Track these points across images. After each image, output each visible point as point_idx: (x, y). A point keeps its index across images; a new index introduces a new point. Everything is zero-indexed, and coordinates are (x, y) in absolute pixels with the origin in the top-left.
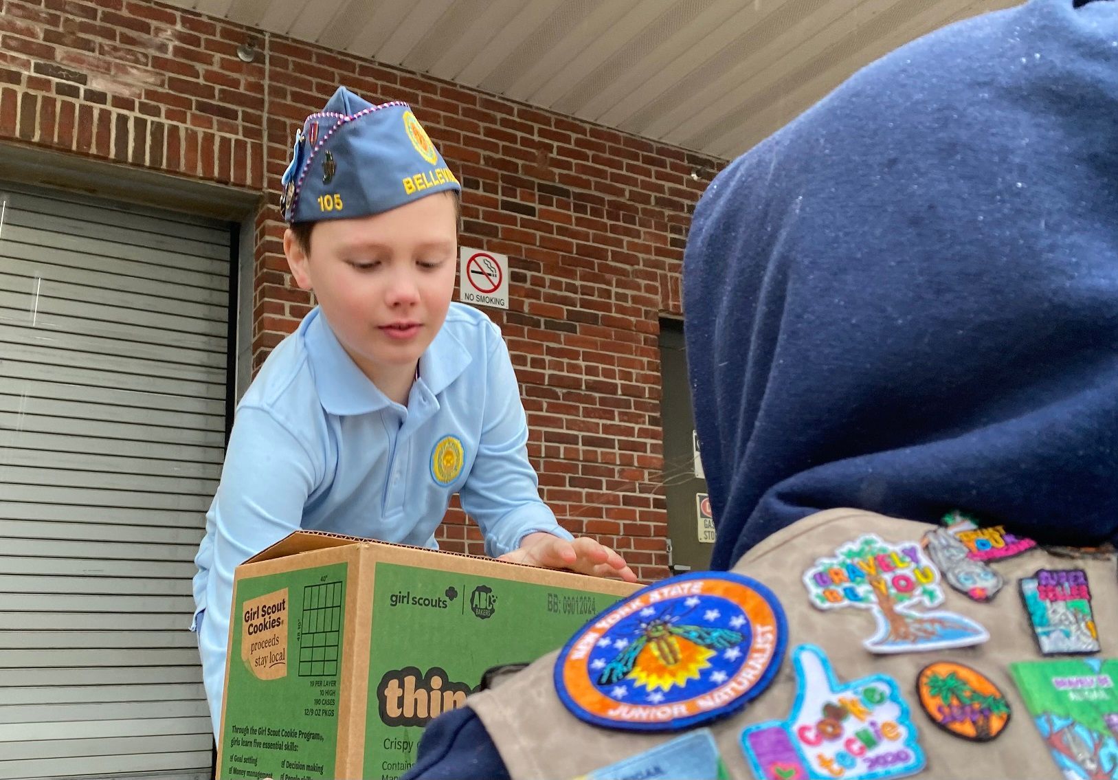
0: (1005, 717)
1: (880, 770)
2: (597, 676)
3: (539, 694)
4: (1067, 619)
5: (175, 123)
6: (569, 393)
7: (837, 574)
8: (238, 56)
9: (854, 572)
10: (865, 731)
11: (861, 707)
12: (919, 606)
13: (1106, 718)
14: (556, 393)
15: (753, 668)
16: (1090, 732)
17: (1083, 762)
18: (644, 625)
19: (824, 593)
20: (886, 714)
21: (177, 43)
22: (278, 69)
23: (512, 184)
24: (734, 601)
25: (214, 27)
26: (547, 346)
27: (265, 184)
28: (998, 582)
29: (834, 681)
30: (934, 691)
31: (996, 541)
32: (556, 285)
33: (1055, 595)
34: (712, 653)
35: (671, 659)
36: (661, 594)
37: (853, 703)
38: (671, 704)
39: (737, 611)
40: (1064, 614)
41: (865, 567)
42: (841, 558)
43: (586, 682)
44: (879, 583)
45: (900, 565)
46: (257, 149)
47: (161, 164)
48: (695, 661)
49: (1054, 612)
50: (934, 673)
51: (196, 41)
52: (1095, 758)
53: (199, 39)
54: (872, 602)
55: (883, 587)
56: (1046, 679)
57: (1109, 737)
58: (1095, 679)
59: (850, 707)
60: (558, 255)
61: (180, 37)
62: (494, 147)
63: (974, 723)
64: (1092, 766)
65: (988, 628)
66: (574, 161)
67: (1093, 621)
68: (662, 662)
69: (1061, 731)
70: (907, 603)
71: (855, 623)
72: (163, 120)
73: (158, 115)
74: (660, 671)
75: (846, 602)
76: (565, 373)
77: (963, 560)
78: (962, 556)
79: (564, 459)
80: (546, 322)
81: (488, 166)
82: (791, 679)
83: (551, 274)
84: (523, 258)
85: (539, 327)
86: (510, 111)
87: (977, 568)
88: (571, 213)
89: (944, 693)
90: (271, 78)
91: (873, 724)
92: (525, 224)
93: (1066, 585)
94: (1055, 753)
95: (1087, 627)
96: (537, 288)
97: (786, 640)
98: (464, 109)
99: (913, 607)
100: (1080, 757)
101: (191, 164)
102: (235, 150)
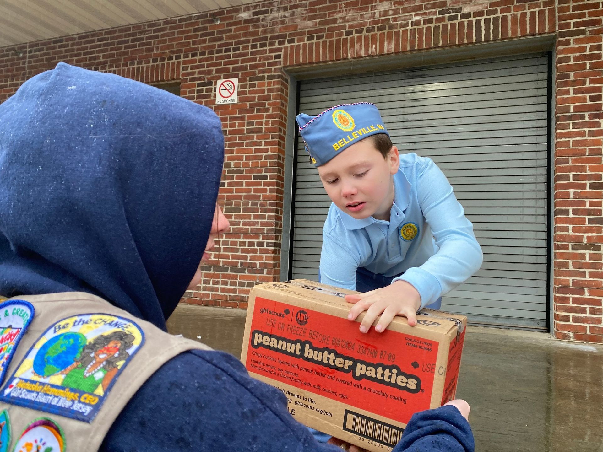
5: (505, 14)
27: (557, 29)
46: (552, 12)
47: (499, 37)
72: (499, 15)
73: (496, 13)
101: (514, 32)
102: (537, 17)
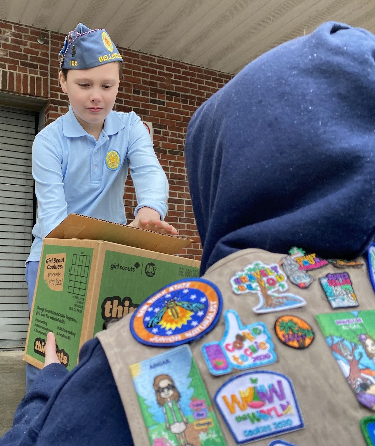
0: (312, 338)
1: (258, 362)
2: (146, 324)
3: (124, 332)
4: (342, 293)
5: (12, 71)
6: (180, 182)
7: (244, 278)
8: (38, 42)
9: (251, 277)
10: (253, 346)
11: (251, 336)
12: (278, 291)
13: (359, 337)
14: (174, 182)
15: (208, 320)
16: (351, 343)
17: (346, 356)
18: (166, 302)
19: (238, 287)
20: (261, 339)
21: (12, 37)
22: (54, 46)
23: (155, 92)
24: (202, 291)
25: (27, 30)
26: (170, 161)
27: (49, 96)
28: (311, 280)
29: (241, 324)
30: (282, 328)
31: (312, 262)
32: (173, 135)
33: (335, 284)
34: (192, 314)
35: (176, 316)
36: (174, 288)
37: (248, 334)
38: (175, 335)
39: (203, 295)
40: (341, 291)
41: (255, 274)
42: (246, 271)
43: (142, 326)
44: (261, 282)
45: (270, 274)
46: (46, 81)
47: (6, 89)
48: (186, 317)
49: (336, 290)
50: (282, 320)
51: (20, 36)
52: (352, 354)
53: (21, 35)
54: (258, 290)
55: (263, 284)
56: (332, 321)
57: (360, 345)
58: (355, 320)
59: (247, 336)
60: (175, 122)
61: (14, 35)
62: (147, 76)
63: (298, 341)
64: (350, 358)
65: (306, 299)
66: (182, 81)
67: (354, 293)
68: (172, 318)
69: (338, 343)
70: (273, 290)
71: (250, 300)
72: (7, 70)
73: (5, 68)
74: (171, 321)
75: (247, 291)
76: (178, 173)
77: (297, 270)
78: (297, 268)
79: (177, 210)
80: (169, 151)
81: (144, 84)
82: (224, 324)
83: (172, 130)
84: (160, 123)
85: (166, 153)
86: (154, 60)
87: (302, 274)
88: (181, 103)
89: (286, 329)
90: (51, 51)
91: (256, 343)
92: (160, 109)
93: (340, 279)
94: (334, 353)
95: (352, 296)
96: (165, 136)
97: (222, 308)
98: (134, 60)
99: (275, 292)
100: (345, 354)
101: (19, 88)
102: (36, 82)
